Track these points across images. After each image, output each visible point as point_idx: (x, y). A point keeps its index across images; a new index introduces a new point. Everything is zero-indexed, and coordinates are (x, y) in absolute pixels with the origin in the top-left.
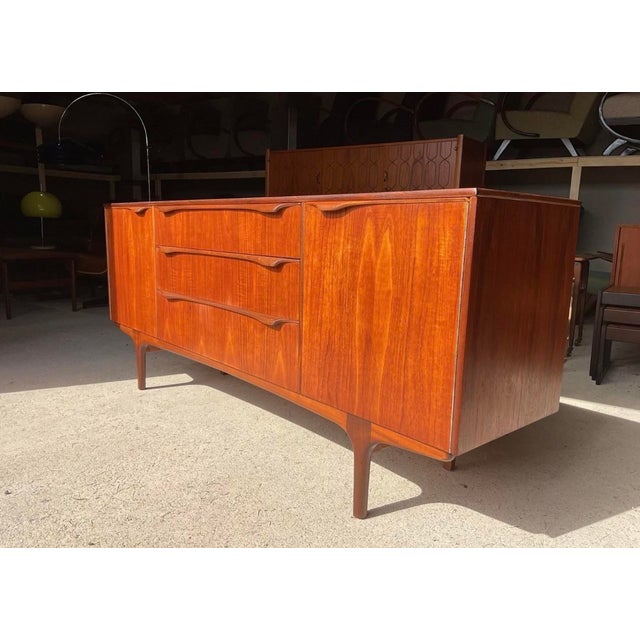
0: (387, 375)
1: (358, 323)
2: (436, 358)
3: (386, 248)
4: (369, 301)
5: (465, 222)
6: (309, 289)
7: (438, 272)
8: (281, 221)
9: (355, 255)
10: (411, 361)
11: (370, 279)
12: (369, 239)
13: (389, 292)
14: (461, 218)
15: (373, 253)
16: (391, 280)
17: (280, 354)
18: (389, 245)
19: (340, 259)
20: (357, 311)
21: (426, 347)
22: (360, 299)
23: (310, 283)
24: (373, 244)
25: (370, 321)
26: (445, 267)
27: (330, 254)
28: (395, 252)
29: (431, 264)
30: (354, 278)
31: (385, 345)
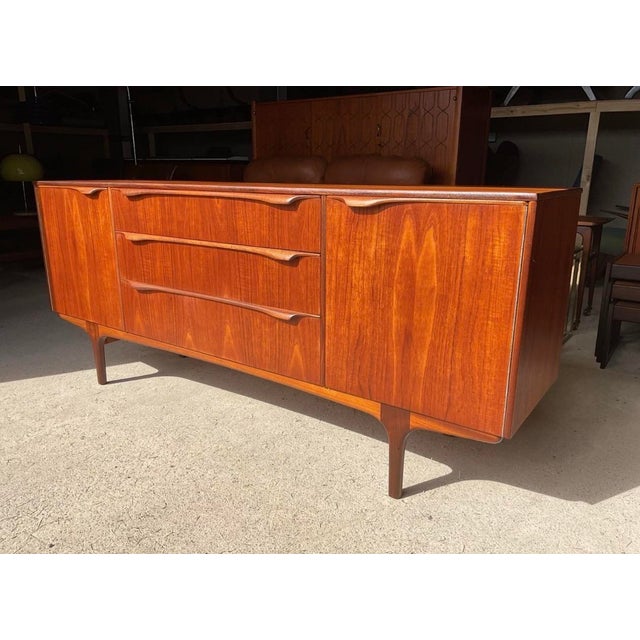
0: (430, 368)
1: (394, 318)
2: (488, 352)
3: (429, 246)
4: (409, 298)
5: (523, 225)
6: (333, 284)
7: (491, 272)
8: (295, 214)
9: (391, 252)
10: (458, 355)
11: (409, 277)
12: (408, 236)
13: (432, 290)
14: (518, 221)
15: (414, 251)
16: (435, 277)
17: (297, 348)
18: (433, 244)
19: (372, 256)
20: (395, 306)
21: (476, 341)
22: (398, 296)
23: (334, 278)
24: (413, 241)
25: (410, 316)
26: (500, 267)
27: (360, 250)
28: (440, 249)
29: (483, 263)
30: (391, 275)
31: (429, 340)
